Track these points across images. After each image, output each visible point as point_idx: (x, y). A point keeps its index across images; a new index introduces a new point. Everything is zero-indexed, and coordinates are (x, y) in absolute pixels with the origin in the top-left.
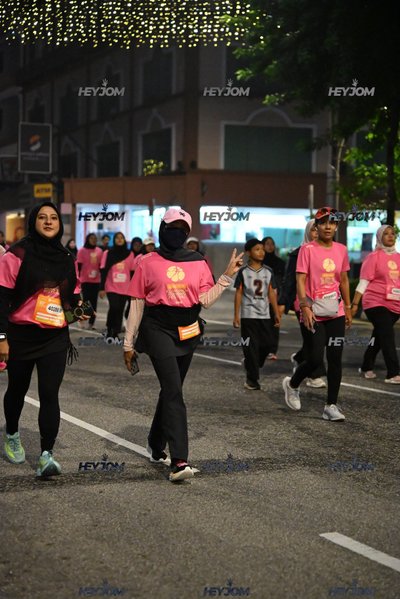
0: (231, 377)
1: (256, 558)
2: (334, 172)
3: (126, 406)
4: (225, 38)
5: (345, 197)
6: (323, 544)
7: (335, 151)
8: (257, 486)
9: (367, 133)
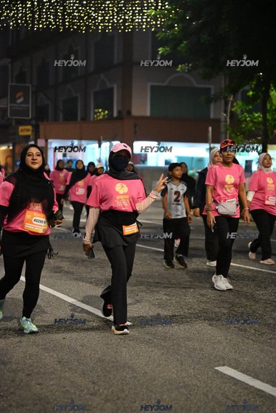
0: (155, 259)
1: (171, 384)
2: (226, 118)
3: (82, 279)
4: (151, 26)
5: (233, 135)
6: (217, 375)
7: (226, 103)
8: (172, 334)
9: (248, 91)
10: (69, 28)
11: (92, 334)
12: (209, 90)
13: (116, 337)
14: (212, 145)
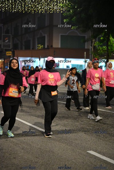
1: (69, 158)
2: (92, 48)
3: (32, 115)
4: (61, 10)
5: (94, 56)
6: (88, 154)
7: (92, 42)
8: (69, 138)
9: (101, 37)
10: (27, 11)
11: (36, 137)
12: (84, 37)
13: (46, 138)
14: (86, 60)
